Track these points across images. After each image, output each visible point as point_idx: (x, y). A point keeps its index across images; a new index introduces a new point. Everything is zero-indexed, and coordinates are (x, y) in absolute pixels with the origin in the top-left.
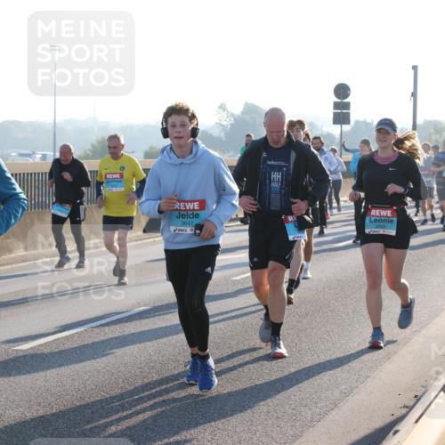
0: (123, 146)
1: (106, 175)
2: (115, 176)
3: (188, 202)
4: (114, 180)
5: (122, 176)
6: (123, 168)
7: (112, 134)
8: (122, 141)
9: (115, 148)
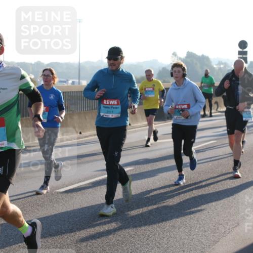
0: (153, 75)
1: (145, 88)
2: (150, 89)
3: (182, 105)
4: (149, 91)
5: (153, 89)
6: (154, 85)
7: (148, 69)
8: (153, 73)
9: (149, 75)
